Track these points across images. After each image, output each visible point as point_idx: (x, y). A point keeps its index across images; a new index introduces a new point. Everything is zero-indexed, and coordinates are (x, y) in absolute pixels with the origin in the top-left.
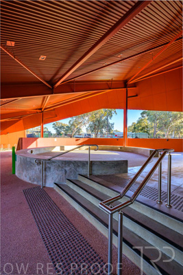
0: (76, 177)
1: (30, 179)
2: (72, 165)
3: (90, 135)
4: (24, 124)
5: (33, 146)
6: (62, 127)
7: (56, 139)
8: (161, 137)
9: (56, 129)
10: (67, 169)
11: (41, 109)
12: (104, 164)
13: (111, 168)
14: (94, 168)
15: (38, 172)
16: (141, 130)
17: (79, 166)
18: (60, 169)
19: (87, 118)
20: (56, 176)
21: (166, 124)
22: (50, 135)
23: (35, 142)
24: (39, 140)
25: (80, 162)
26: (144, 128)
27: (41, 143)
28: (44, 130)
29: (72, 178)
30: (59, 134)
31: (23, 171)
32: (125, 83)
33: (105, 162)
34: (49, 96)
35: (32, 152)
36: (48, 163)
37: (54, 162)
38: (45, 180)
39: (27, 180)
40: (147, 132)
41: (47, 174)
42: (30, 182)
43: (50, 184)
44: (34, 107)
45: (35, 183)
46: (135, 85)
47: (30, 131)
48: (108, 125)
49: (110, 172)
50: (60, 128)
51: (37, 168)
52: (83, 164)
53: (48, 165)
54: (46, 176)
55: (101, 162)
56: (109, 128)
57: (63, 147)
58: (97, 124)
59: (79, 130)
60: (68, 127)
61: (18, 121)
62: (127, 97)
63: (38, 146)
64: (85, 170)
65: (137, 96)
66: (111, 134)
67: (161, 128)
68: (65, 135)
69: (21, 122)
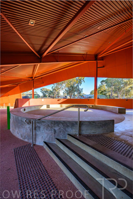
0: (65, 137)
1: (22, 137)
2: (61, 125)
3: (66, 96)
4: (20, 89)
5: (26, 105)
6: (47, 91)
7: (43, 100)
8: (115, 98)
9: (43, 93)
10: (57, 128)
11: (32, 78)
12: (92, 124)
13: (99, 128)
14: (84, 128)
15: (29, 130)
16: (101, 93)
17: (68, 126)
18: (50, 128)
19: (64, 85)
20: (46, 135)
21: (119, 89)
22: (38, 97)
23: (28, 102)
24: (31, 100)
25: (69, 122)
26: (103, 92)
27: (32, 102)
28: (35, 93)
29: (61, 137)
30: (45, 96)
31: (15, 128)
32: (96, 57)
33: (94, 122)
34: (39, 64)
35: (25, 110)
36: (38, 123)
37: (43, 122)
38: (35, 138)
39: (18, 136)
40: (105, 95)
41: (37, 133)
42: (22, 139)
43: (40, 142)
44: (27, 75)
45: (26, 140)
46: (102, 59)
47: (25, 94)
48: (78, 90)
49: (98, 131)
50: (46, 92)
51: (28, 127)
52: (73, 124)
53: (38, 125)
54: (36, 135)
55: (90, 122)
56: (79, 91)
57: (49, 105)
58: (71, 89)
59: (58, 93)
60: (50, 91)
61: (16, 87)
62: (97, 68)
63: (30, 105)
64: (74, 130)
65: (104, 67)
66: (81, 96)
67: (115, 92)
68: (49, 96)
69: (18, 87)
